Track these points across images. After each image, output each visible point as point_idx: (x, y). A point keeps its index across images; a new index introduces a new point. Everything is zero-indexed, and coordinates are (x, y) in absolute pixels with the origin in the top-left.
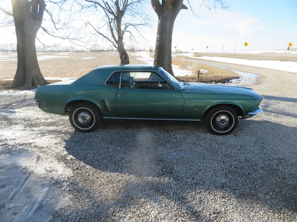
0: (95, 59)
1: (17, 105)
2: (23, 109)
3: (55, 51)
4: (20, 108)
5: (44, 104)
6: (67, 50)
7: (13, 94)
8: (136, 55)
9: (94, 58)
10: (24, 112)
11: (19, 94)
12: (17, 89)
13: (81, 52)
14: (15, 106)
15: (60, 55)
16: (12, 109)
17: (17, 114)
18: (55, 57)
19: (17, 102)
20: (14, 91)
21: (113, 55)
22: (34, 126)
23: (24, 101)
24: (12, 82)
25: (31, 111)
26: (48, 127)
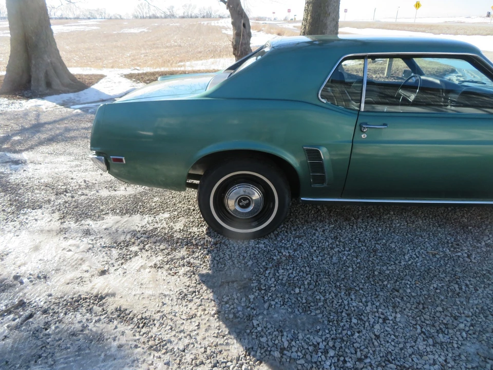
0: (147, 32)
1: (26, 140)
2: (42, 153)
3: (71, 19)
4: (31, 148)
5: (121, 160)
6: (91, 16)
7: (9, 110)
8: (221, 25)
9: (145, 30)
10: (47, 160)
11: (23, 109)
12: (16, 95)
13: (117, 18)
14: (19, 142)
15: (82, 25)
16: (15, 152)
17: (30, 167)
18: (73, 28)
19: (21, 130)
20: (11, 101)
21: (178, 24)
22: (87, 216)
23: (37, 127)
24: (3, 79)
25: (62, 158)
26: (126, 218)
